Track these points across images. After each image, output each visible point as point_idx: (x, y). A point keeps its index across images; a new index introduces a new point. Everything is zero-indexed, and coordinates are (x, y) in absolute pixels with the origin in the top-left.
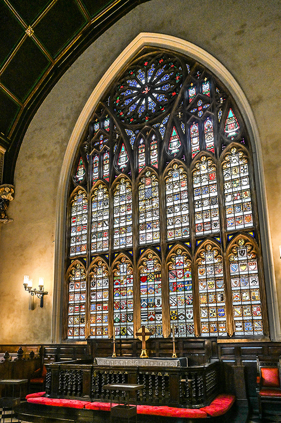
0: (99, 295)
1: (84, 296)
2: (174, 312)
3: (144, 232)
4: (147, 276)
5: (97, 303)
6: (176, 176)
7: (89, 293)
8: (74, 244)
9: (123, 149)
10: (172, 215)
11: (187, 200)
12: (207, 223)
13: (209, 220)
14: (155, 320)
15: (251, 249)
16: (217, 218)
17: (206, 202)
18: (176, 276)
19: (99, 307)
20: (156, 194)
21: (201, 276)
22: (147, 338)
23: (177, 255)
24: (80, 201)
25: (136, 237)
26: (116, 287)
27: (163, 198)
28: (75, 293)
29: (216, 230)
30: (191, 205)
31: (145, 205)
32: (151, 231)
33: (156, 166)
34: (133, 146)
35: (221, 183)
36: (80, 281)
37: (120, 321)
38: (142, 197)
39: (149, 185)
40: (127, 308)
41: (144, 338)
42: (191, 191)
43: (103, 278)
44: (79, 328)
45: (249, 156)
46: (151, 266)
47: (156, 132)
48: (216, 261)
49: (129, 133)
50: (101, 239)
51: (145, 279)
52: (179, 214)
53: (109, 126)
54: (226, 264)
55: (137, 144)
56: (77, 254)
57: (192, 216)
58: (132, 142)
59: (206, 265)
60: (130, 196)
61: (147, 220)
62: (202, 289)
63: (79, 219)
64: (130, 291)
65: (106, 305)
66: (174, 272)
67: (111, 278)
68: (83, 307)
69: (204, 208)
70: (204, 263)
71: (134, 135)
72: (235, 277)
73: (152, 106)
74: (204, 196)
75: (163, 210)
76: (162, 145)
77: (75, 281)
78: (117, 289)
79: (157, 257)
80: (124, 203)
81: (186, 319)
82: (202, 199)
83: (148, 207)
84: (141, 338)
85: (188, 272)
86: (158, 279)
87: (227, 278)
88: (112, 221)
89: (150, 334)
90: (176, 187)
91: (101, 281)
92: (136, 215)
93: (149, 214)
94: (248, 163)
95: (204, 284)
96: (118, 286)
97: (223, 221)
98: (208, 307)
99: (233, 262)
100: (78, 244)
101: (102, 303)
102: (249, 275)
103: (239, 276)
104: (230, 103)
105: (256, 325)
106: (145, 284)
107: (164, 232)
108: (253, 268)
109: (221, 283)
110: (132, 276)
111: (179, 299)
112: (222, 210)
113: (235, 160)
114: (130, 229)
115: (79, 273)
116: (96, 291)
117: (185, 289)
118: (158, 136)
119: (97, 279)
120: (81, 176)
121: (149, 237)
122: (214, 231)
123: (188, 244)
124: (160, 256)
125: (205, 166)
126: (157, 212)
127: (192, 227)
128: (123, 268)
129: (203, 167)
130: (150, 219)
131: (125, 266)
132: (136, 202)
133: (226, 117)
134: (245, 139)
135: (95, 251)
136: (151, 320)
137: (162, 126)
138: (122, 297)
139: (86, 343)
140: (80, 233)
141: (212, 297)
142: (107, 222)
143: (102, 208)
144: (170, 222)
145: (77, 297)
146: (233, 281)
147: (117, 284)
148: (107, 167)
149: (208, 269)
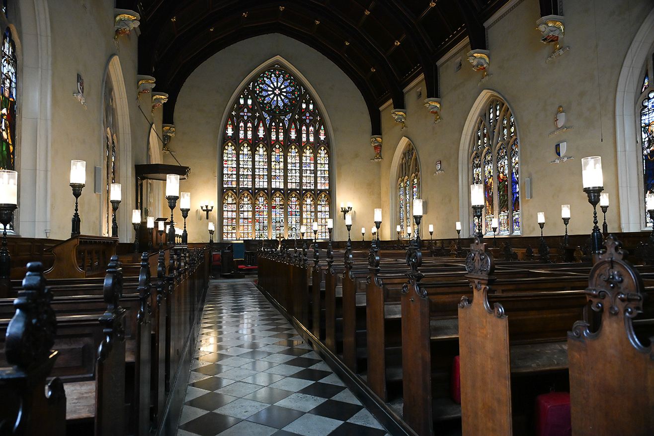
0: (246, 214)
1: (234, 214)
2: (290, 226)
3: (275, 180)
4: (276, 206)
5: (244, 219)
6: (293, 152)
7: (238, 212)
8: (227, 179)
9: (261, 125)
10: (291, 175)
11: (299, 168)
12: (308, 183)
13: (309, 181)
14: (280, 230)
15: (327, 200)
16: (313, 181)
17: (308, 172)
18: (291, 208)
19: (246, 221)
20: (282, 160)
21: (304, 209)
22: (282, 239)
23: (293, 197)
24: (230, 149)
25: (269, 182)
26: (256, 210)
27: (286, 163)
28: (228, 211)
29: (313, 187)
30: (301, 171)
31: (275, 165)
32: (279, 181)
33: (282, 143)
34: (268, 125)
35: (316, 164)
36: (232, 204)
37: (259, 230)
38: (273, 160)
39: (277, 154)
40: (263, 223)
41: (280, 239)
42: (301, 163)
43: (248, 204)
44: (232, 233)
45: (329, 154)
46: (278, 201)
47: (283, 121)
48: (312, 203)
49: (266, 115)
50: (247, 180)
51: (274, 208)
52: (294, 175)
53: (252, 105)
54: (316, 205)
55: (271, 125)
56: (229, 186)
57: (301, 177)
58: (268, 123)
59: (307, 204)
60: (266, 157)
61: (277, 174)
62: (304, 216)
63: (230, 163)
64: (265, 213)
65: (251, 220)
66: (291, 206)
67: (254, 205)
68: (235, 220)
69: (307, 175)
70: (306, 203)
71: (268, 118)
72: (320, 212)
73: (281, 104)
74: (307, 168)
75: (286, 169)
76: (287, 133)
77: (228, 204)
78: (257, 211)
79: (282, 196)
80: (262, 160)
81: (296, 230)
82: (306, 170)
83: (277, 167)
84: (278, 239)
85: (298, 207)
86: (282, 209)
87: (316, 212)
88: (253, 169)
89: (283, 237)
90: (293, 159)
91: (247, 206)
92: (269, 169)
93: (277, 171)
94: (328, 156)
95: (306, 213)
96: (258, 210)
97: (316, 183)
98: (307, 225)
99: (319, 205)
100: (229, 179)
101: (247, 219)
102: (325, 212)
103: (321, 212)
104: (322, 122)
105: (327, 234)
106: (275, 210)
107: (286, 183)
108: (327, 209)
109: (313, 214)
110: (267, 205)
111: (293, 220)
112: (316, 178)
113: (323, 153)
114: (266, 177)
115: (231, 199)
116: (244, 211)
117: (296, 215)
118: (284, 125)
119: (244, 204)
120: (230, 132)
121: (278, 184)
122: (311, 188)
123: (298, 192)
124: (284, 196)
125: (309, 152)
126: (282, 171)
127: (301, 183)
128: (261, 199)
129: (308, 152)
130: (278, 174)
131: (262, 198)
132: (269, 162)
133: (320, 128)
134: (327, 144)
135: (243, 186)
136: (278, 230)
137: (286, 119)
138: (260, 216)
139: (243, 242)
140: (231, 173)
141: (309, 220)
142: (250, 170)
143: (247, 160)
144: (289, 178)
145: (230, 214)
146: (319, 213)
147: (257, 208)
148: (250, 133)
149: (308, 206)
